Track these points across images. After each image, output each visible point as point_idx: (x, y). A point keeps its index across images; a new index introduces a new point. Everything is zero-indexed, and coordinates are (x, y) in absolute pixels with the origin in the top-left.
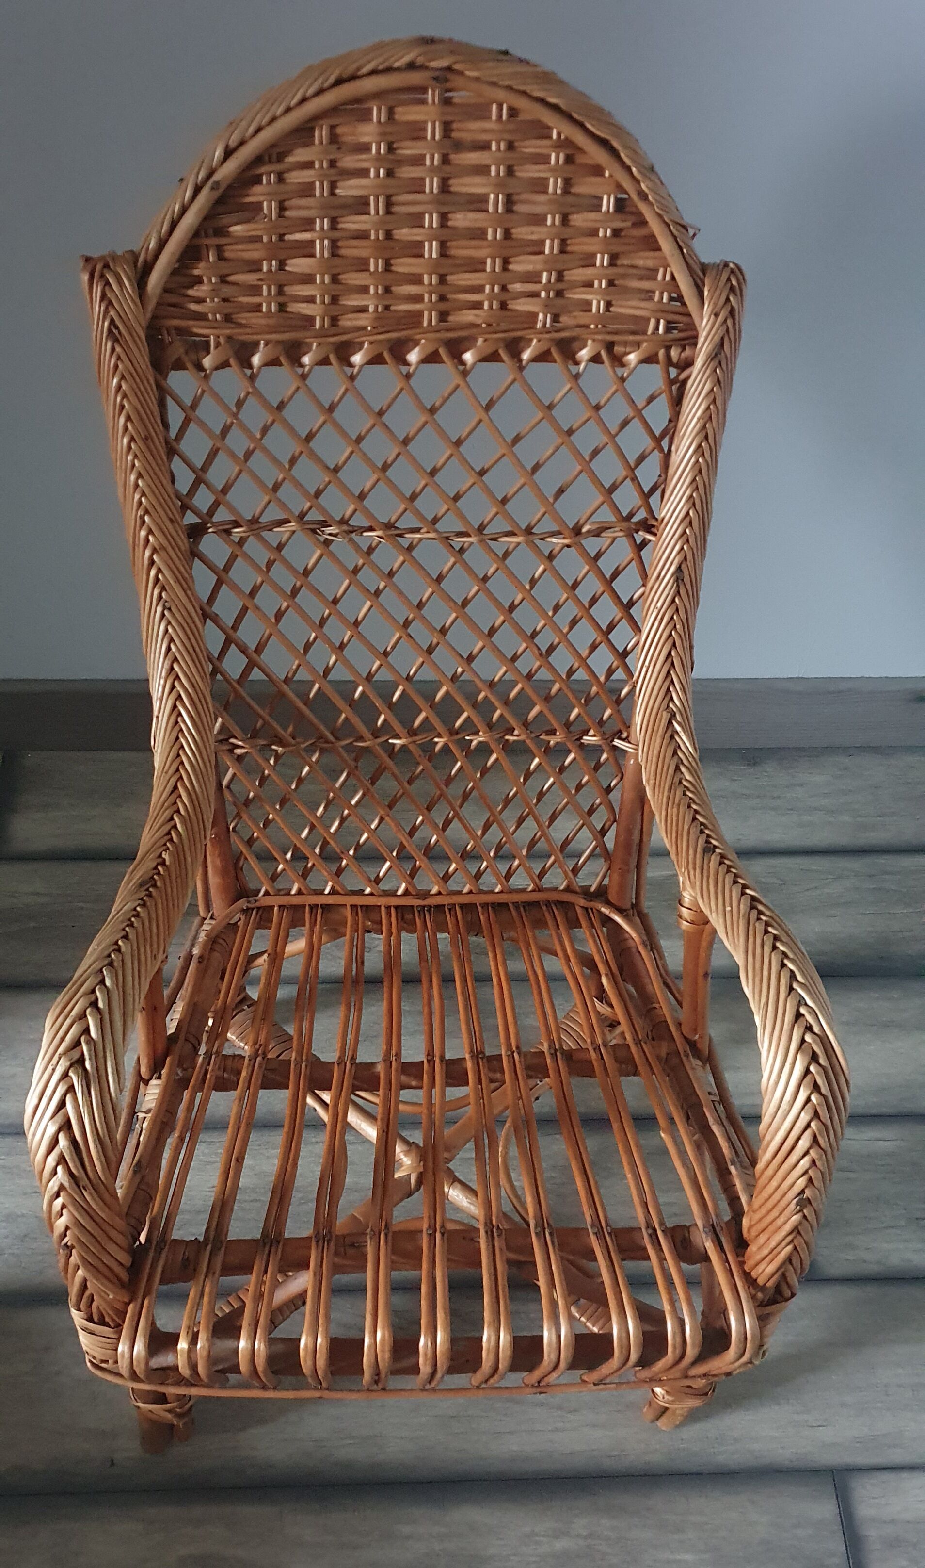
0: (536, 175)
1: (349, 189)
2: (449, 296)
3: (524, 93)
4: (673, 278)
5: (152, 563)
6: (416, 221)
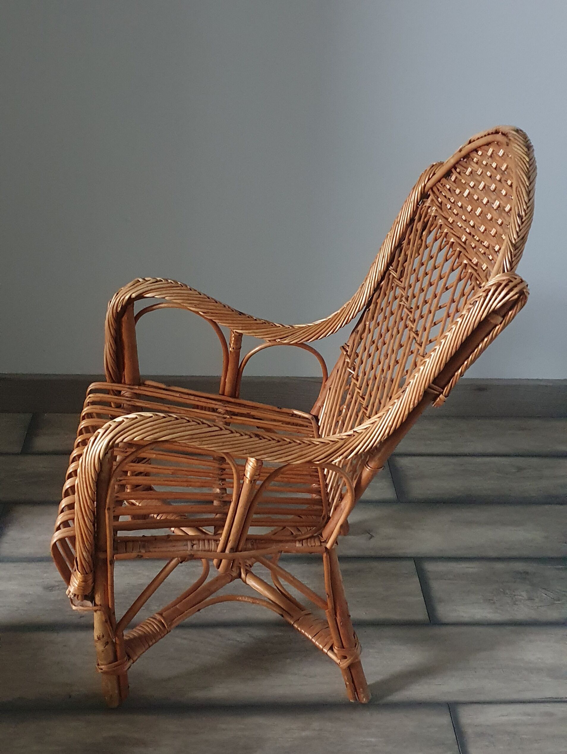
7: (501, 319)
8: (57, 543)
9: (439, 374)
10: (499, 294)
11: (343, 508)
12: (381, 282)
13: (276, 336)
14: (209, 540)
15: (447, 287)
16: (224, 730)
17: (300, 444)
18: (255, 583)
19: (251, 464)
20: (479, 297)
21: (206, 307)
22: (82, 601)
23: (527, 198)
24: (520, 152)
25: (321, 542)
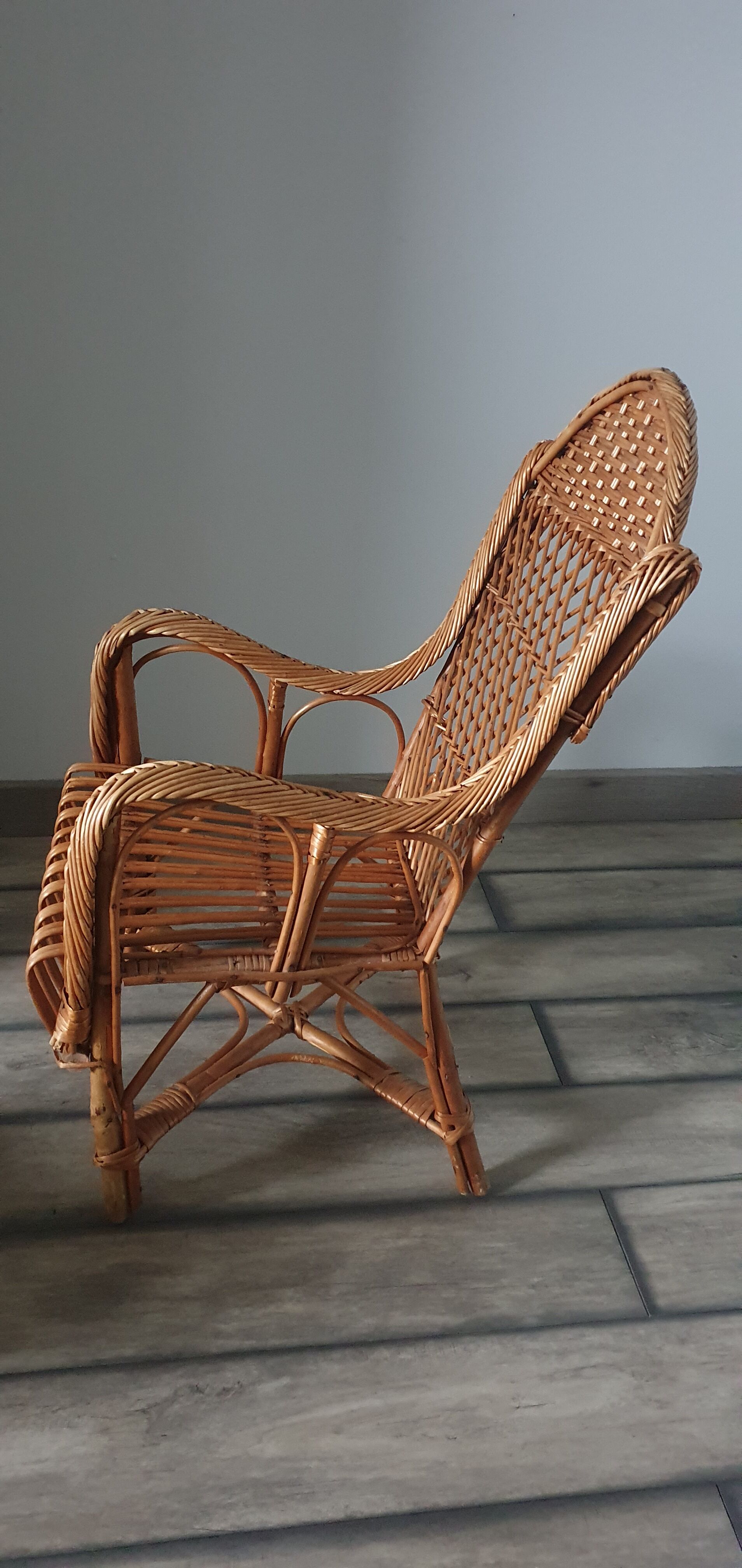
7: (664, 609)
8: (35, 969)
9: (580, 692)
10: (661, 571)
11: (447, 903)
12: (476, 605)
13: (334, 685)
14: (257, 956)
15: (577, 588)
16: (285, 1244)
17: (386, 805)
18: (315, 1036)
19: (319, 836)
20: (632, 578)
21: (236, 646)
22: (74, 1053)
23: (688, 446)
24: (672, 392)
25: (416, 955)
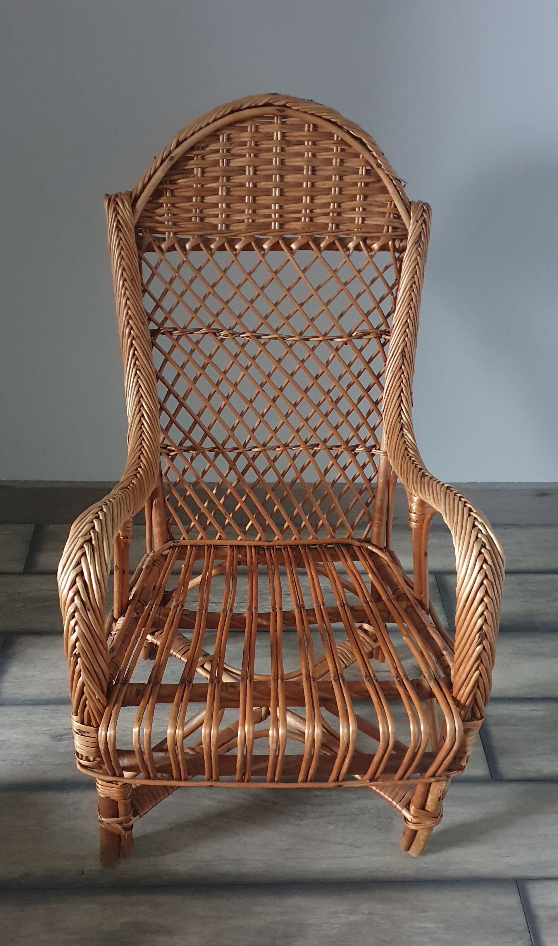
0: (327, 157)
1: (236, 163)
2: (285, 216)
3: (320, 117)
4: (395, 206)
5: (132, 344)
6: (269, 178)
